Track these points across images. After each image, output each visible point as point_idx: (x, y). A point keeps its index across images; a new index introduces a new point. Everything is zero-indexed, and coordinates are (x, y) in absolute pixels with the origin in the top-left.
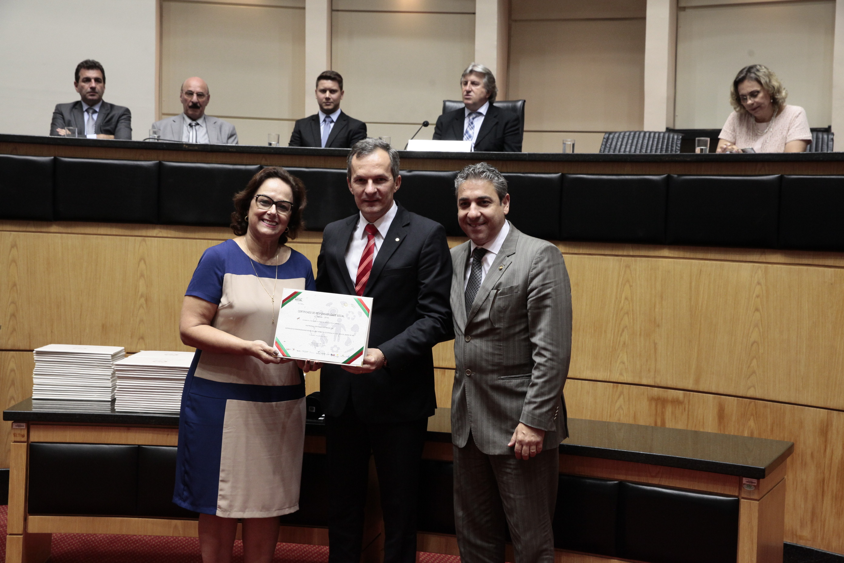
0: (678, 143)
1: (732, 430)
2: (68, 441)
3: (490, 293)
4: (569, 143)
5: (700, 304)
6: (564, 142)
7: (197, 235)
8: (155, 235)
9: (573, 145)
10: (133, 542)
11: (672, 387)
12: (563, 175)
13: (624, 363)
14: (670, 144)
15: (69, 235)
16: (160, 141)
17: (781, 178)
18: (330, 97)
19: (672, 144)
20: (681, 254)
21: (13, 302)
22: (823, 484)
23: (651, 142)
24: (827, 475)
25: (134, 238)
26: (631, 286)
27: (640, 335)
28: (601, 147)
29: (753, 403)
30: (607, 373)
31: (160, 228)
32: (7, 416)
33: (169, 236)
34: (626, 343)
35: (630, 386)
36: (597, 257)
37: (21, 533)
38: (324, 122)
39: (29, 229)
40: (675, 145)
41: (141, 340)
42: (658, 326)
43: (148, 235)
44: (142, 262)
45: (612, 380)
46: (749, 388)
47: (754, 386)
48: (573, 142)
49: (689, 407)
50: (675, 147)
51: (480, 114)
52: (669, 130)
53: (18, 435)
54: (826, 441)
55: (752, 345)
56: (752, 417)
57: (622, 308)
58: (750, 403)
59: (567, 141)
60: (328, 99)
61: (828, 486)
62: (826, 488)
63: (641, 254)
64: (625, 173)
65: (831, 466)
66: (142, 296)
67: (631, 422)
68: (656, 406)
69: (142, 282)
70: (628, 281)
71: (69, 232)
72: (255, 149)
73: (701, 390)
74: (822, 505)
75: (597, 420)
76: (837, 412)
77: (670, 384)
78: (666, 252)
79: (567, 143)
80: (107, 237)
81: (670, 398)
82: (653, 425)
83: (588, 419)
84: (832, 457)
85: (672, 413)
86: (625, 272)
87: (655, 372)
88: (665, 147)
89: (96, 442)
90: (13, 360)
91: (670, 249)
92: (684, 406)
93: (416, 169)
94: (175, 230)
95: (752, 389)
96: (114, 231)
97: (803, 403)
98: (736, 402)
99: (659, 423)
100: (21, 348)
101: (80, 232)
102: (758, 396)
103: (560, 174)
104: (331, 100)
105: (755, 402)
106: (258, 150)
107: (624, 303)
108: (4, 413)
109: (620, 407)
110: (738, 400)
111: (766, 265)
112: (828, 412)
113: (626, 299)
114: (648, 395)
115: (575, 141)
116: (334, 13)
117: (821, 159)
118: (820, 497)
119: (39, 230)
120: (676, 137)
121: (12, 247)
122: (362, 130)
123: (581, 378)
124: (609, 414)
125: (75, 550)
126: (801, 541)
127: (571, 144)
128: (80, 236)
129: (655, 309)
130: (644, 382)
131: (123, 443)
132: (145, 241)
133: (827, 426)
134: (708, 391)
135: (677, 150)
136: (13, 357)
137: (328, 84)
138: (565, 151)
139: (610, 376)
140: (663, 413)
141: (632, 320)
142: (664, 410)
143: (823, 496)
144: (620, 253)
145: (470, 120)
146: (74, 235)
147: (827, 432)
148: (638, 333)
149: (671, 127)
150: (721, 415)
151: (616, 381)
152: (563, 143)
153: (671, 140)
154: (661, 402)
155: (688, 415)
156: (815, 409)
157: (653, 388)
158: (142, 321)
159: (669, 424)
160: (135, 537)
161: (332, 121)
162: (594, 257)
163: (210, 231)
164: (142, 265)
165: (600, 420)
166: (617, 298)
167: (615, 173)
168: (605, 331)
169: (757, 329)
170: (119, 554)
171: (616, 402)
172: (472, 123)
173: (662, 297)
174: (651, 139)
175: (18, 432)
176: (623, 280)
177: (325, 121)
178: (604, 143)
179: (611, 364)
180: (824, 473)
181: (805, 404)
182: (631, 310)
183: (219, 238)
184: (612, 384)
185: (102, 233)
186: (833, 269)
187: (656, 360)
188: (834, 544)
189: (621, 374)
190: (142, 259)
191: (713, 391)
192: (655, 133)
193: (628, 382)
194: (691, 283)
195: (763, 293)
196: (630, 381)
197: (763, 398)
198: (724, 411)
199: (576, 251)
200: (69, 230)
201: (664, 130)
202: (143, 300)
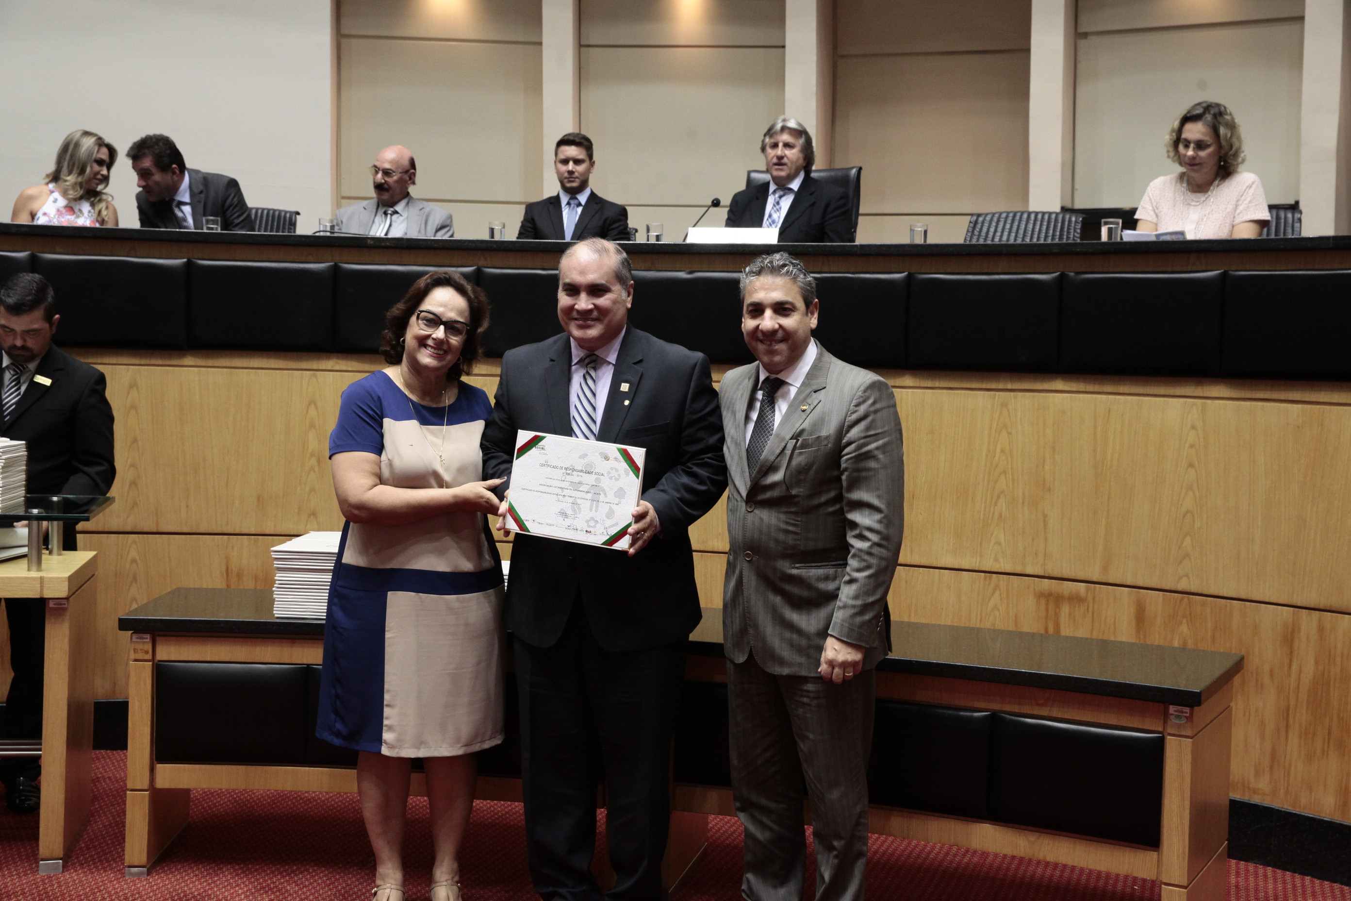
0: (1077, 227)
1: (1156, 637)
2: (209, 659)
3: (787, 444)
4: (920, 229)
5: (1109, 459)
6: (912, 228)
8: (329, 368)
9: (925, 232)
10: (304, 802)
11: (1070, 577)
12: (910, 275)
13: (998, 543)
14: (1066, 229)
15: (209, 369)
16: (336, 235)
17: (1225, 275)
18: (574, 170)
19: (1069, 229)
20: (1081, 386)
21: (133, 465)
22: (1288, 714)
23: (1037, 227)
24: (1292, 703)
25: (300, 372)
26: (1009, 433)
27: (1023, 503)
28: (967, 234)
29: (1186, 600)
30: (976, 559)
31: (338, 358)
32: (125, 624)
33: (350, 369)
34: (1003, 514)
35: (1009, 578)
36: (959, 392)
37: (146, 788)
38: (567, 206)
39: (153, 362)
40: (1072, 231)
41: (312, 517)
42: (1049, 490)
43: (321, 368)
44: (313, 406)
45: (984, 569)
46: (1180, 578)
47: (1187, 576)
48: (926, 229)
49: (1093, 606)
50: (1072, 233)
51: (791, 190)
52: (1064, 209)
53: (139, 651)
54: (1291, 653)
55: (1184, 517)
56: (1185, 621)
57: (997, 465)
58: (1182, 599)
59: (916, 226)
60: (571, 173)
61: (1294, 718)
62: (1291, 721)
63: (1023, 388)
64: (1000, 271)
65: (1298, 688)
66: (312, 455)
67: (1011, 627)
68: (1047, 604)
69: (312, 436)
70: (1005, 426)
71: (210, 365)
72: (470, 244)
73: (1111, 581)
74: (1286, 746)
75: (963, 625)
76: (1307, 611)
77: (1066, 575)
78: (1059, 384)
79: (916, 229)
80: (263, 371)
81: (1066, 593)
82: (1042, 632)
83: (949, 623)
84: (1300, 675)
85: (1070, 614)
86: (1001, 413)
87: (1045, 557)
88: (1058, 233)
89: (247, 661)
90: (134, 546)
91: (1065, 379)
92: (1086, 604)
93: (700, 270)
94: (359, 360)
95: (1185, 580)
96: (273, 363)
97: (1258, 599)
98: (1161, 600)
99: (1051, 630)
100: (146, 529)
101: (225, 365)
102: (1193, 589)
103: (906, 273)
104: (576, 174)
105: (1189, 598)
106: (474, 245)
107: (999, 458)
108: (120, 620)
109: (995, 607)
110: (1164, 595)
111: (1203, 401)
112: (1294, 611)
113: (1003, 451)
114: (1035, 590)
115: (927, 226)
116: (583, 49)
117: (1282, 247)
118: (1283, 733)
119: (168, 362)
120: (1073, 219)
121: (131, 387)
122: (623, 218)
123: (939, 566)
124: (979, 617)
125: (223, 813)
126: (1256, 796)
127: (921, 231)
128: (225, 370)
129: (1043, 467)
130: (1029, 571)
131: (287, 662)
132: (315, 376)
133: (1293, 631)
134: (1122, 583)
135: (1076, 238)
136: (134, 542)
137: (572, 151)
138: (913, 240)
139: (980, 562)
140: (1057, 615)
141: (1011, 483)
142: (1058, 610)
143: (1287, 731)
144: (993, 386)
145: (775, 199)
146: (216, 369)
147: (1292, 641)
148: (1021, 501)
149: (1068, 205)
150: (1141, 617)
151: (989, 570)
152: (911, 230)
153: (1066, 223)
154: (1056, 599)
155: (1093, 615)
156: (1276, 607)
157: (1043, 580)
158: (312, 490)
159: (1066, 631)
160: (307, 795)
161: (579, 204)
162: (956, 392)
164: (313, 412)
165: (967, 625)
166: (989, 451)
167: (985, 271)
168: (972, 498)
169: (1191, 494)
170: (285, 818)
171: (989, 600)
172: (778, 203)
173: (1053, 449)
174: (1038, 223)
175: (139, 647)
176: (997, 424)
177: (569, 204)
178: (971, 230)
179: (981, 544)
180: (1288, 699)
181: (1261, 600)
182: (1010, 467)
184: (983, 574)
185: (255, 366)
186: (1300, 406)
187: (1046, 539)
188: (1303, 801)
189: (996, 560)
190: (312, 402)
191: (1129, 583)
192: (1044, 213)
193: (1006, 571)
194: (1095, 428)
195: (1199, 441)
196: (1008, 570)
197: (1200, 592)
198: (1144, 611)
199: (930, 384)
200: (210, 362)
201: (1058, 210)
202: (313, 461)
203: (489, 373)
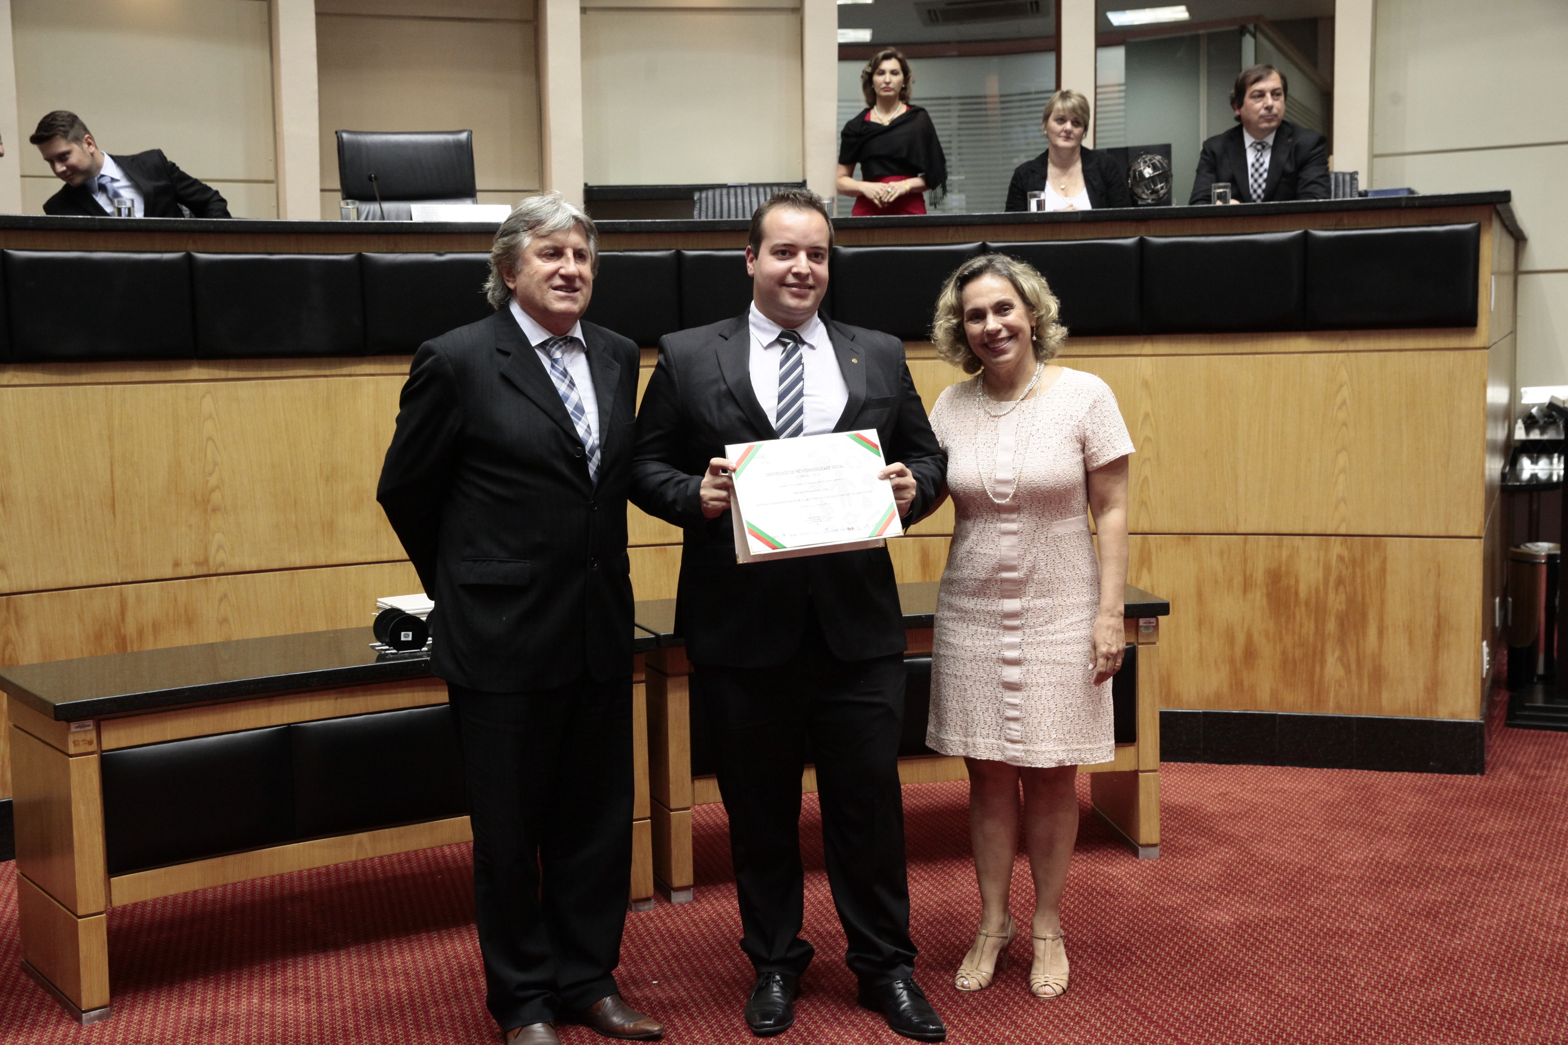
7: (84, 378)
8: (5, 383)
31: (15, 370)
33: (33, 382)
37: (102, 910)
53: (84, 743)
93: (450, 251)
94: (43, 371)
103: (667, 251)
150: (925, 563)
163: (107, 370)
175: (81, 737)
183: (124, 380)
198: (927, 556)
203: (211, 378)
